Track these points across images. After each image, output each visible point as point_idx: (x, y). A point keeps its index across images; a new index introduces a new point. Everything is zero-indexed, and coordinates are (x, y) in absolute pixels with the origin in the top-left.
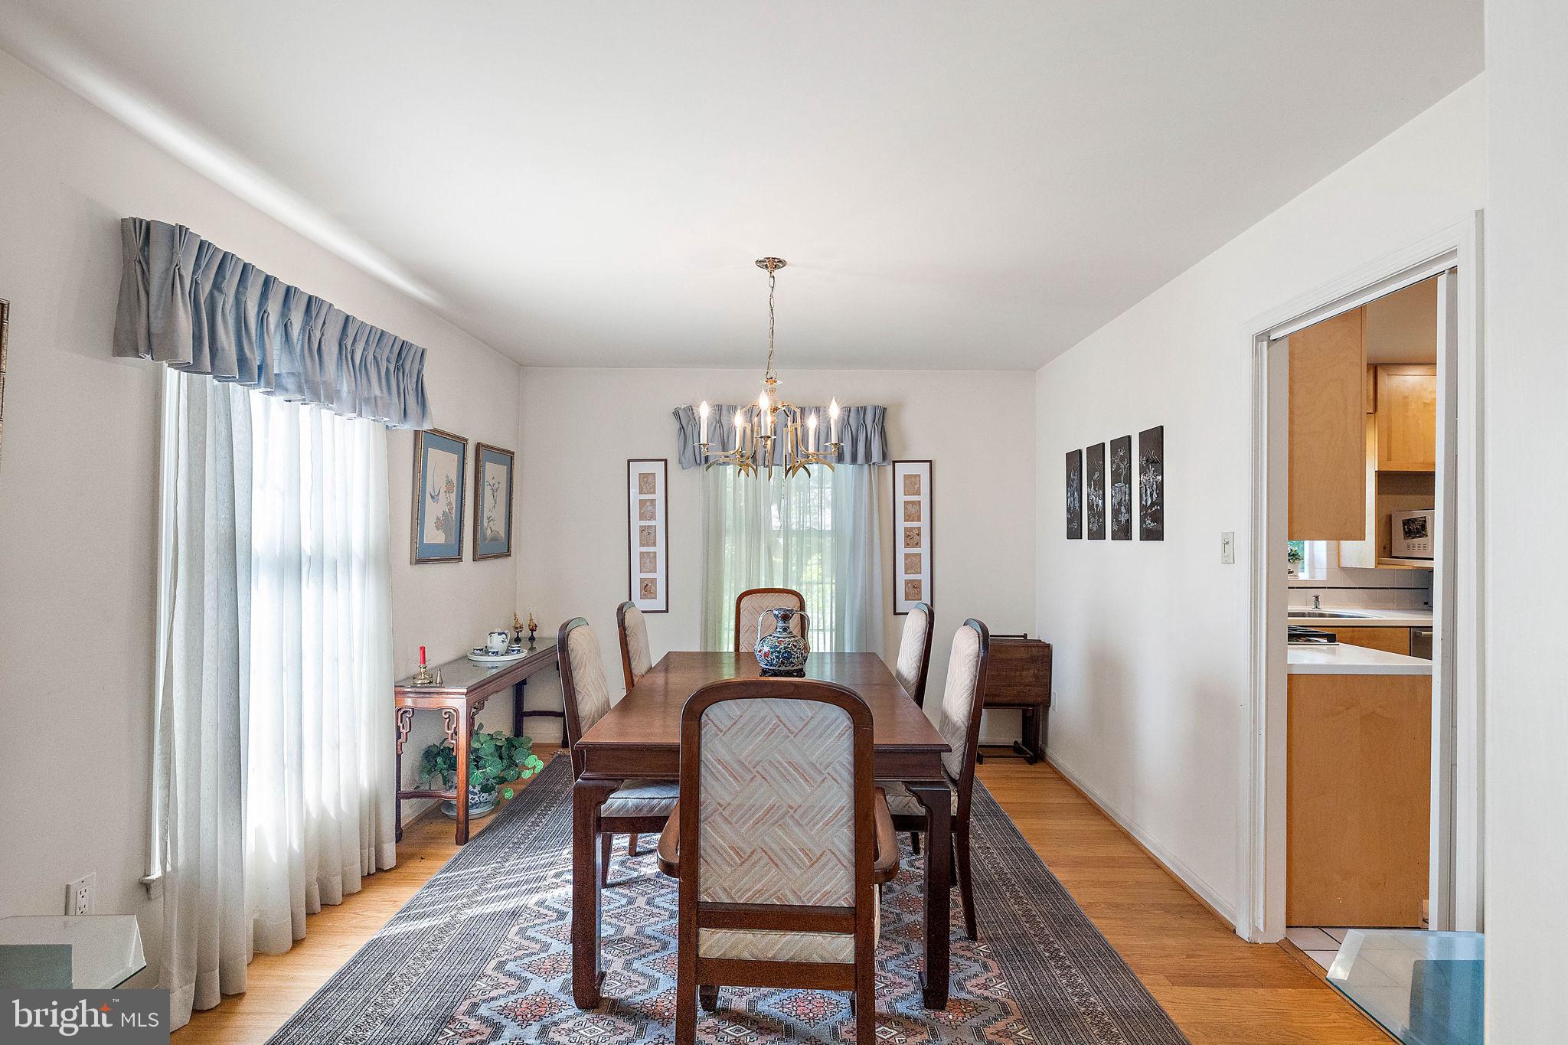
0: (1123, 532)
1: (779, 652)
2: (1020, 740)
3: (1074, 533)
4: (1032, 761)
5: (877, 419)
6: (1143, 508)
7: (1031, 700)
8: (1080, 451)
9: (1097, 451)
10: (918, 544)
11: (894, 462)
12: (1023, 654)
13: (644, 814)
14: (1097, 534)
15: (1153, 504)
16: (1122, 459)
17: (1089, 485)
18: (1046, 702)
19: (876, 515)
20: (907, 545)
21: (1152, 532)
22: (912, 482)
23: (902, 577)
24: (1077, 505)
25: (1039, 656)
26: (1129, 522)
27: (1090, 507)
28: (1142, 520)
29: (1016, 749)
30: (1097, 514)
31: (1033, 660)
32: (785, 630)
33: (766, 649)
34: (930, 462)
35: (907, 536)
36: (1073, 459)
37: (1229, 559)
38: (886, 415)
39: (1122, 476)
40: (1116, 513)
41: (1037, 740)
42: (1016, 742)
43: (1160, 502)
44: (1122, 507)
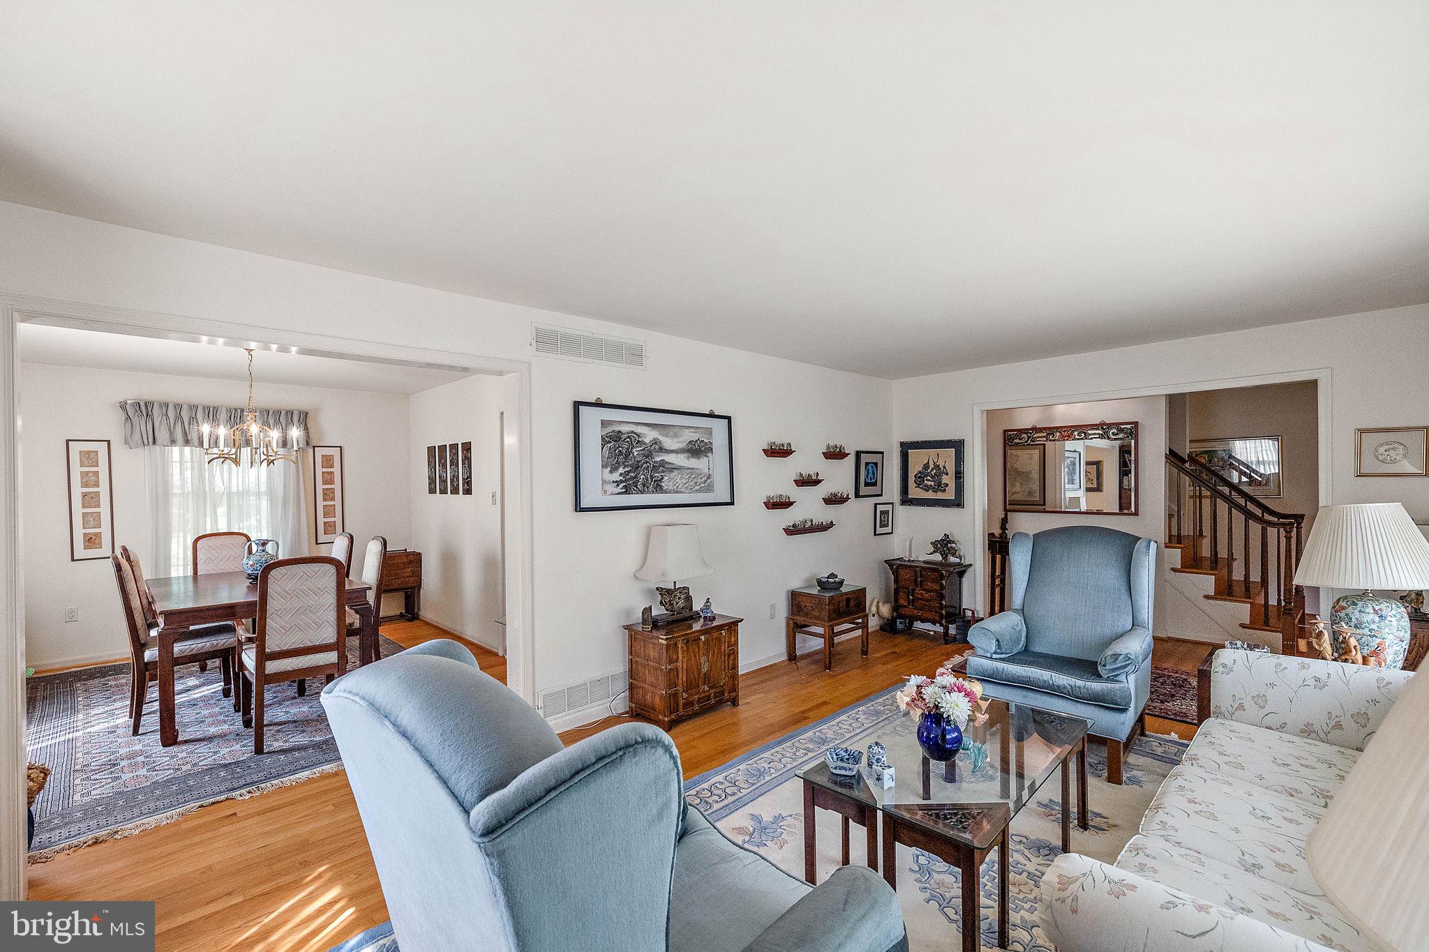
0: (455, 491)
1: (262, 563)
2: (403, 612)
3: (432, 491)
4: (410, 620)
5: (301, 419)
6: (463, 479)
7: (409, 585)
8: (435, 447)
9: (442, 448)
10: (333, 499)
11: (314, 447)
12: (404, 560)
13: (186, 653)
14: (443, 491)
15: (468, 478)
16: (454, 455)
17: (439, 466)
18: (419, 586)
19: (301, 482)
20: (325, 500)
21: (468, 491)
22: (328, 461)
23: (321, 520)
24: (434, 476)
25: (414, 560)
26: (458, 485)
27: (440, 478)
28: (463, 486)
29: (401, 615)
30: (443, 481)
31: (410, 562)
32: (263, 551)
33: (251, 563)
34: (341, 447)
35: (324, 494)
36: (431, 450)
37: (494, 503)
38: (308, 419)
39: (454, 463)
40: (452, 481)
41: (414, 608)
42: (401, 613)
43: (470, 477)
44: (455, 478)
